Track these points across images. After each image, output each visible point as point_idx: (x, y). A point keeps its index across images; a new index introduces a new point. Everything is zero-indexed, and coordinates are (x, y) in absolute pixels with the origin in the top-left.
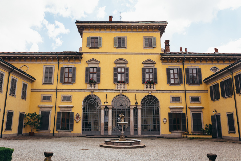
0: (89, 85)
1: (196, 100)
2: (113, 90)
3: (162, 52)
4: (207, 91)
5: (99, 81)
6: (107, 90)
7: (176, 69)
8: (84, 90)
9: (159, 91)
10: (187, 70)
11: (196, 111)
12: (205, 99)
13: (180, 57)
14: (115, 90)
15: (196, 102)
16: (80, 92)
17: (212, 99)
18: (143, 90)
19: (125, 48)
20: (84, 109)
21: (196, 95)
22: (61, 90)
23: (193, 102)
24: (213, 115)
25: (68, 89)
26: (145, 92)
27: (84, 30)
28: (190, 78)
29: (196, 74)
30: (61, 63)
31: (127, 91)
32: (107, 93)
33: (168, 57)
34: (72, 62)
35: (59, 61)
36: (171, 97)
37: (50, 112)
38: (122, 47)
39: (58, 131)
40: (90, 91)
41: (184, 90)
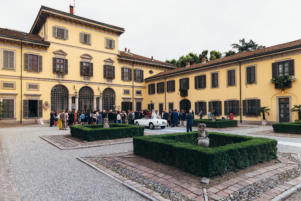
0: (57, 75)
1: (139, 93)
2: (80, 81)
3: (119, 53)
4: (146, 87)
5: (66, 72)
6: (74, 81)
7: (127, 68)
8: (52, 79)
9: (116, 85)
10: (135, 70)
11: (139, 101)
12: (145, 92)
13: (132, 60)
14: (82, 82)
15: (139, 95)
16: (48, 81)
17: (149, 93)
18: (105, 84)
19: (90, 44)
20: (52, 98)
21: (139, 89)
22: (26, 77)
23: (137, 95)
24: (149, 104)
25: (34, 77)
26: (106, 85)
27: (49, 18)
28: (137, 76)
29: (140, 74)
30: (24, 49)
31: (92, 84)
32: (74, 84)
33: (124, 59)
34: (37, 49)
35: (22, 46)
36: (124, 90)
37: (14, 100)
38: (87, 43)
39: (26, 119)
40: (58, 81)
41: (132, 85)
